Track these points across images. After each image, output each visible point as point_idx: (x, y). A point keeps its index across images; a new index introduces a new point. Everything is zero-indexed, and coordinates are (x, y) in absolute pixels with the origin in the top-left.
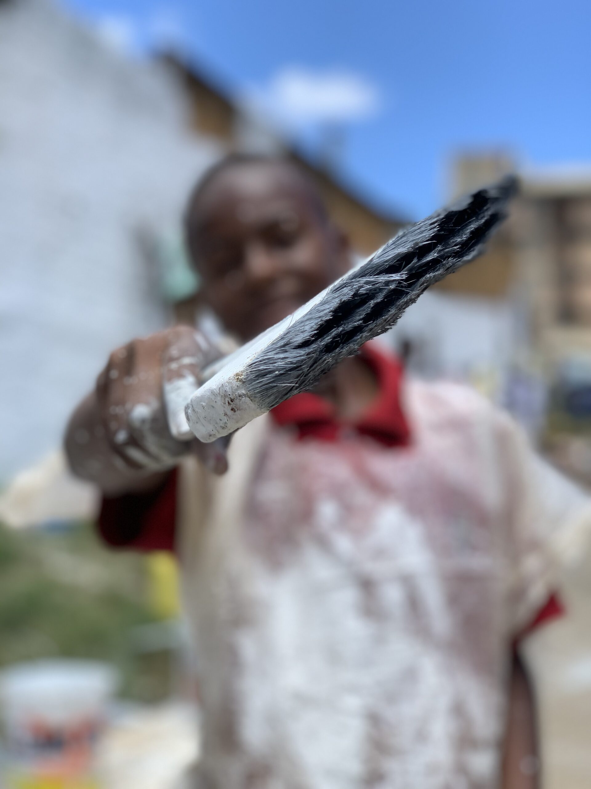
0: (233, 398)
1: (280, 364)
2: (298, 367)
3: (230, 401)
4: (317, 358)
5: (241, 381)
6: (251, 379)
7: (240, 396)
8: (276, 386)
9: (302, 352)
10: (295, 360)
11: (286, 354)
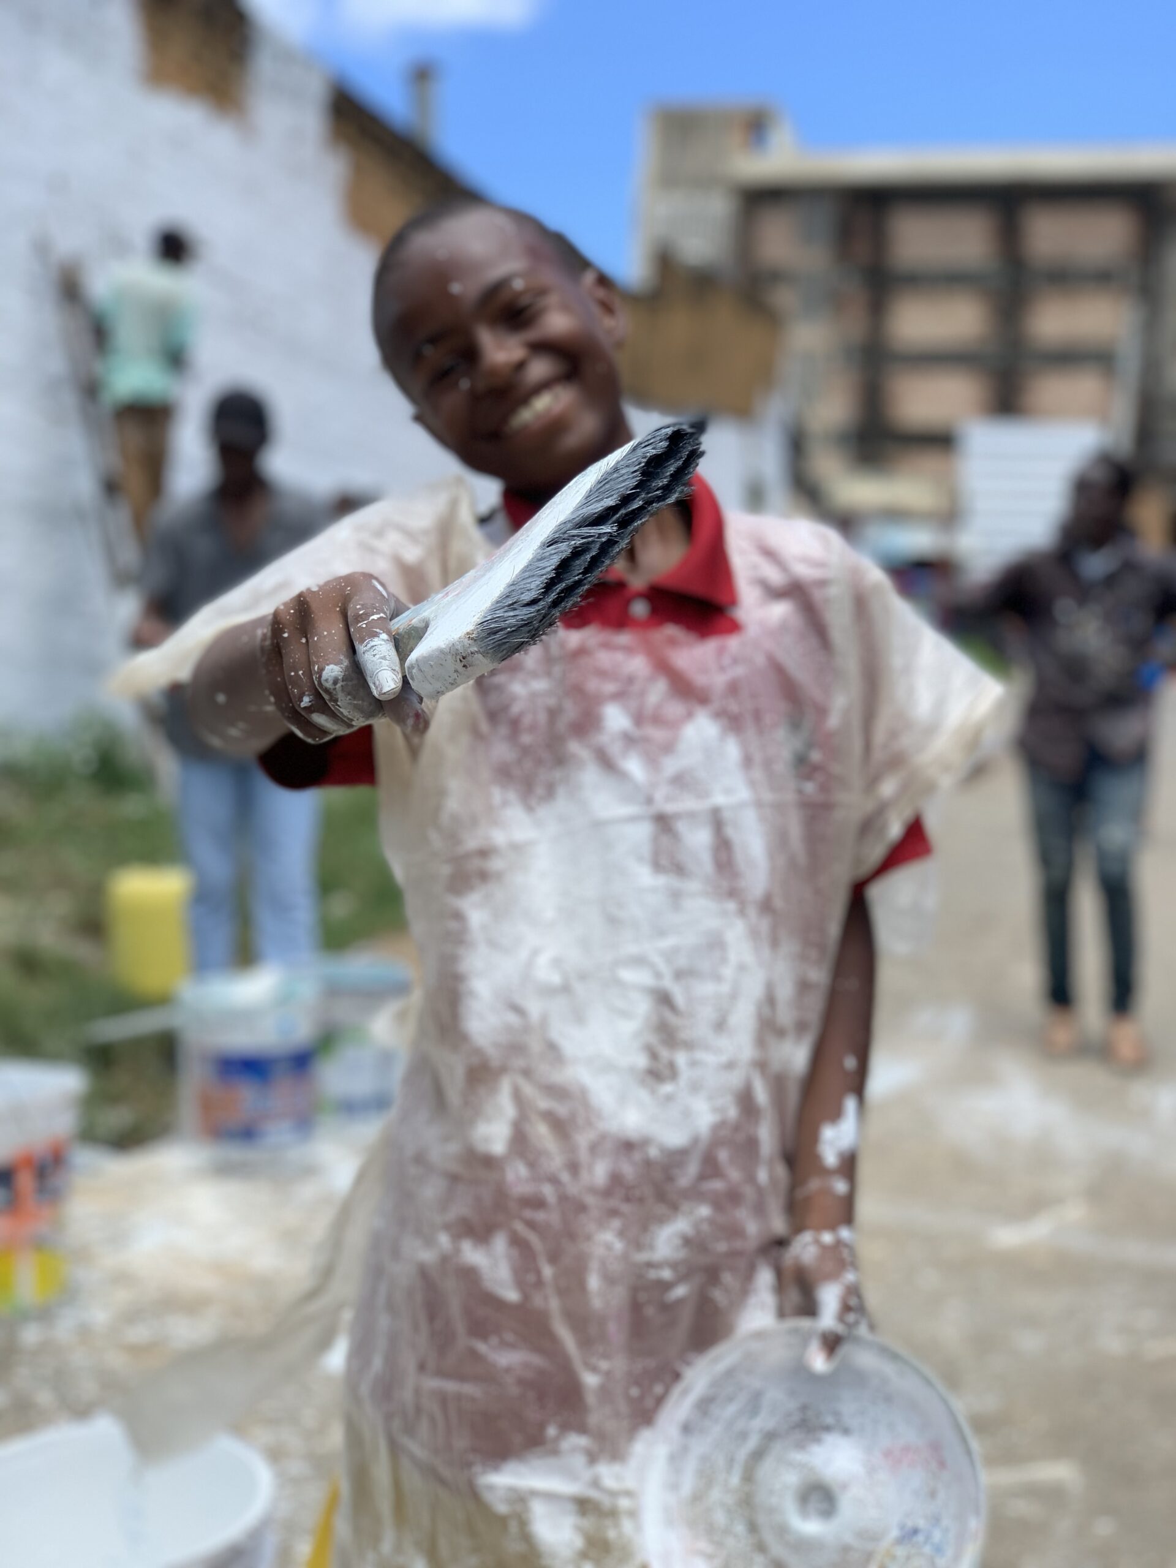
0: (465, 655)
1: (512, 621)
2: (528, 623)
3: (462, 659)
4: (545, 614)
5: (472, 639)
6: (483, 637)
7: (472, 653)
8: (508, 642)
9: (533, 609)
10: (525, 617)
11: (515, 611)
